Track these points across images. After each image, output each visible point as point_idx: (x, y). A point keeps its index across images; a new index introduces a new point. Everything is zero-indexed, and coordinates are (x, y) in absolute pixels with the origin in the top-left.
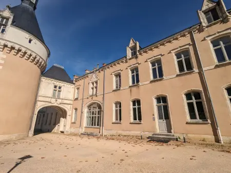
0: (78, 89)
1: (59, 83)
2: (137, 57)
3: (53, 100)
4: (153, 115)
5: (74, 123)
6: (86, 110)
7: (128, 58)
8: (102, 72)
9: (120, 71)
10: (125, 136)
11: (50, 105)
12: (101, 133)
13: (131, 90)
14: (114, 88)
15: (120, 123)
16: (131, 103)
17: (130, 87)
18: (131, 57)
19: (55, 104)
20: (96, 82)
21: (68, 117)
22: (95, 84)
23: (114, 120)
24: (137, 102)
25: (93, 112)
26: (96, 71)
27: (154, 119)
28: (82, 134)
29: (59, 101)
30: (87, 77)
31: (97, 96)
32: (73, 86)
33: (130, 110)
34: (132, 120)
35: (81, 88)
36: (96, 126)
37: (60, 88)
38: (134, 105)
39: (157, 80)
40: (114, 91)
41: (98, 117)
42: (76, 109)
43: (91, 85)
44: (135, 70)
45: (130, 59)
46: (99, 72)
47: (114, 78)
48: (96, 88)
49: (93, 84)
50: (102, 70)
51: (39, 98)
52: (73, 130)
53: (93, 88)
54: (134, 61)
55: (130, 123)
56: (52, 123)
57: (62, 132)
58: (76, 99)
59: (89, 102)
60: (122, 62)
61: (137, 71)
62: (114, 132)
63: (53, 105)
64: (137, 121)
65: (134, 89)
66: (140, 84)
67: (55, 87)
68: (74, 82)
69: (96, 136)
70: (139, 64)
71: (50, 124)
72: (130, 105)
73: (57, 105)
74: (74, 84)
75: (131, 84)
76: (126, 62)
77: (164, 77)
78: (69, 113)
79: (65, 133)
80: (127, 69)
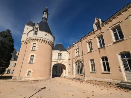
0: (70, 54)
1: (60, 52)
2: (100, 29)
3: (59, 61)
4: (119, 67)
5: (70, 72)
6: (74, 65)
7: (94, 30)
8: (80, 43)
9: (91, 40)
10: (99, 81)
11: (58, 63)
12: (84, 79)
13: (99, 51)
14: (89, 51)
15: (95, 73)
16: (101, 60)
17: (98, 49)
18: (96, 29)
19: (60, 63)
20: (78, 49)
21: (66, 69)
22: (77, 50)
23: (91, 71)
24: (105, 59)
25: (78, 66)
26: (77, 42)
27: (120, 70)
28: (74, 78)
29: (61, 61)
30: (73, 46)
31: (79, 57)
32: (67, 52)
33: (101, 64)
34: (103, 71)
35: (71, 53)
36: (81, 74)
37: (61, 54)
38: (103, 60)
39: (119, 41)
40: (88, 53)
41: (82, 69)
42: (70, 65)
43: (76, 51)
44: (101, 37)
45: (96, 31)
46: (79, 43)
47: (88, 45)
48: (78, 52)
49: (76, 50)
50: (80, 42)
51: (53, 60)
52: (69, 76)
53: (77, 53)
54: (99, 32)
55: (102, 73)
56: (60, 72)
57: (65, 77)
58: (69, 59)
59: (76, 60)
60: (91, 34)
61: (102, 38)
62: (92, 78)
63: (59, 63)
64: (107, 72)
65: (102, 50)
66: (105, 46)
67: (59, 54)
68: (67, 50)
69: (81, 80)
70: (103, 33)
71: (59, 73)
72: (100, 61)
73: (61, 63)
74: (68, 51)
75: (99, 46)
76: (94, 33)
77: (125, 38)
78: (67, 67)
79: (66, 77)
80: (95, 37)
